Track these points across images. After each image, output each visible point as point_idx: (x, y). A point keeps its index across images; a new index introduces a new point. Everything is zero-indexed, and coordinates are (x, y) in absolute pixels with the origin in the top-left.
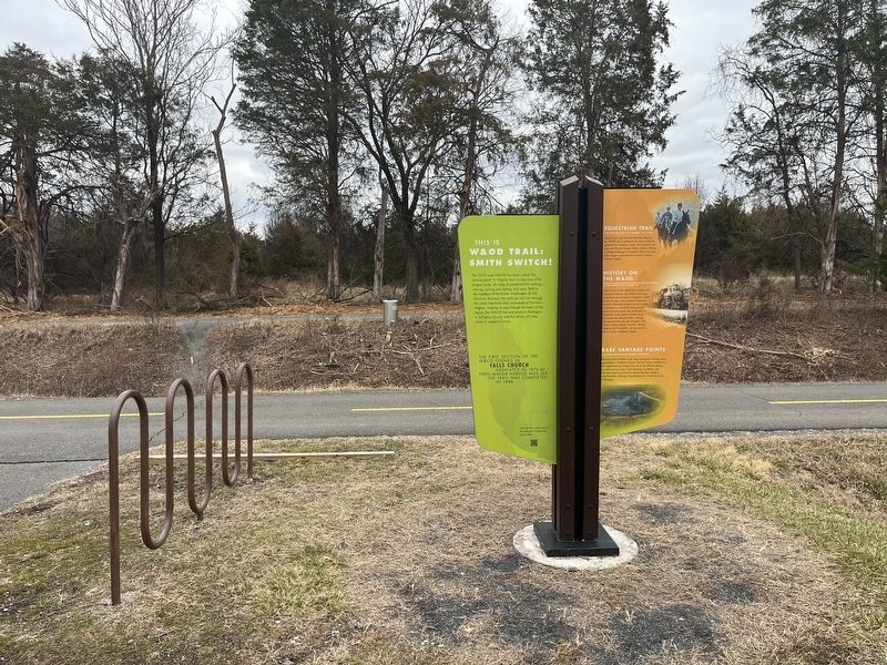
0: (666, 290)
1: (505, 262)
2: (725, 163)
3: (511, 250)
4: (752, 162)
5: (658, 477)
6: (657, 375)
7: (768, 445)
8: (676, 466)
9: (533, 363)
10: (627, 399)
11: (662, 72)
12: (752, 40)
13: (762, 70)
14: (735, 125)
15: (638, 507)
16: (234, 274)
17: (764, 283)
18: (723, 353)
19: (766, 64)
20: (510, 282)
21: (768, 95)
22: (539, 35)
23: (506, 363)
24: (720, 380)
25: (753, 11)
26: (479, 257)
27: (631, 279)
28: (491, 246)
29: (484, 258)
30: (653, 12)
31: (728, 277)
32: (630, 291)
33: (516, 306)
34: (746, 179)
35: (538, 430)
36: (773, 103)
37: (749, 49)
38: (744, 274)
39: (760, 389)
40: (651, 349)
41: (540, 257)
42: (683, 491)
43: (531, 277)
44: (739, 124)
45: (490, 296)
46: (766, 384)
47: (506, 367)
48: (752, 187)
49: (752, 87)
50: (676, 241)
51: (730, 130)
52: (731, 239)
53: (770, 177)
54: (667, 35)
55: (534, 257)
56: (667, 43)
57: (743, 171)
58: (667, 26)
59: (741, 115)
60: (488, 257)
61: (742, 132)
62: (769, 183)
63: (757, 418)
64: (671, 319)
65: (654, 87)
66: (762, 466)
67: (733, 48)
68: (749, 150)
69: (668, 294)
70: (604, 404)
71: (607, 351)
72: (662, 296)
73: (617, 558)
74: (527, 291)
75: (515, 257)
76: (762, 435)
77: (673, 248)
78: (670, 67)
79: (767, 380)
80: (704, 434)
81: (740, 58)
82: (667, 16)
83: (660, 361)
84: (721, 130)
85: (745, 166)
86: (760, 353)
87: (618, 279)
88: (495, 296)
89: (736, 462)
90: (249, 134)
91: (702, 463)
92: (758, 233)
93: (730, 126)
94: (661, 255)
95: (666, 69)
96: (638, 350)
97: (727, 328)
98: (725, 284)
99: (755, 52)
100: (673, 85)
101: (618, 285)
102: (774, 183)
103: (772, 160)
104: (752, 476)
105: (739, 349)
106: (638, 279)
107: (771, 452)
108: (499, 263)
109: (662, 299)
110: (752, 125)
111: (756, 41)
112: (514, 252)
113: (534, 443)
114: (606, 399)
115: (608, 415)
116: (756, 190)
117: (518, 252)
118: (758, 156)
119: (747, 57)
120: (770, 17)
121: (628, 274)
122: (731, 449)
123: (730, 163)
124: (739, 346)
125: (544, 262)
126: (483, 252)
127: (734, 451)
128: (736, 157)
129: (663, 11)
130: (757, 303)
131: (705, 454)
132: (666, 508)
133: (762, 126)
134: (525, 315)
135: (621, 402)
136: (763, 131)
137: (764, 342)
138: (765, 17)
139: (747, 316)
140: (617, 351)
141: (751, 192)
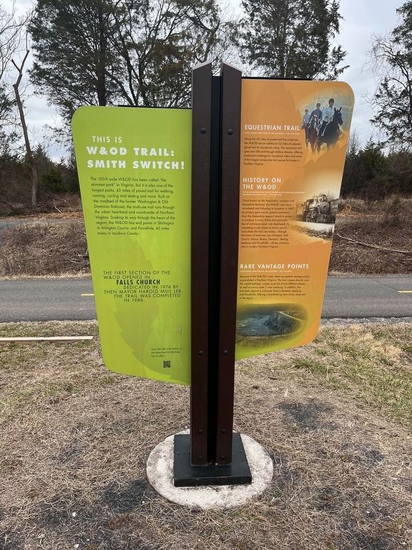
0: (311, 201)
1: (129, 165)
2: (374, 119)
3: (136, 150)
4: (391, 119)
5: (307, 366)
6: (300, 294)
7: (398, 331)
8: (324, 354)
9: (164, 280)
10: (267, 318)
11: (334, 52)
12: (396, 31)
13: (401, 54)
14: (381, 93)
15: (285, 406)
16: (33, 189)
17: (396, 202)
18: (365, 252)
19: (404, 49)
20: (137, 188)
21: (405, 71)
22: (249, 22)
23: (134, 281)
24: (362, 271)
25: (397, 10)
26: (98, 157)
27: (274, 187)
28: (113, 144)
29: (105, 158)
30: (329, 8)
31: (371, 198)
32: (273, 202)
33: (144, 215)
34: (386, 130)
35: (172, 351)
36: (408, 78)
37: (393, 38)
38: (382, 196)
39: (390, 280)
40: (293, 266)
41: (171, 159)
42: (327, 384)
43: (160, 183)
44: (384, 92)
45: (114, 204)
46: (395, 275)
47: (135, 284)
48: (390, 136)
49: (394, 66)
50: (325, 144)
51: (378, 96)
52: (375, 172)
53: (403, 129)
54: (338, 25)
55: (163, 159)
56: (338, 31)
57: (385, 125)
58: (338, 18)
59: (385, 85)
60: (109, 157)
61: (386, 98)
62: (402, 134)
63: (389, 306)
64: (316, 234)
65: (328, 63)
66: (394, 352)
67: (383, 37)
68: (389, 110)
69: (314, 205)
70: (241, 324)
71: (244, 268)
72: (308, 208)
73: (249, 487)
74: (157, 199)
75: (141, 158)
76: (394, 322)
77: (322, 152)
78: (339, 48)
79: (395, 272)
80: (349, 320)
81: (387, 44)
82: (338, 11)
83: (302, 278)
84: (372, 96)
85: (387, 121)
86: (392, 252)
87: (259, 187)
88: (119, 204)
89: (373, 349)
90: (40, 88)
91: (345, 350)
92: (393, 169)
93: (378, 93)
94: (308, 160)
95: (336, 49)
96: (279, 266)
97: (369, 233)
98: (369, 203)
99: (397, 40)
100: (341, 61)
101: (258, 194)
102: (405, 134)
103: (404, 118)
104: (385, 362)
105: (377, 249)
106: (282, 188)
107: (401, 338)
108: (122, 164)
109: (307, 211)
110: (393, 92)
111: (399, 31)
112: (140, 152)
113: (167, 364)
114: (243, 318)
115: (245, 335)
116: (393, 138)
117: (144, 152)
118: (396, 115)
119: (392, 43)
120: (408, 15)
121: (270, 182)
122: (369, 336)
123: (377, 119)
124: (377, 247)
125: (175, 165)
126: (103, 151)
127: (372, 337)
128: (381, 115)
129: (335, 7)
130: (391, 216)
131: (348, 340)
132: (309, 406)
133: (399, 93)
134: (155, 226)
135: (260, 322)
136: (400, 98)
137: (394, 244)
138: (406, 15)
139: (383, 225)
140: (256, 268)
141: (390, 139)
